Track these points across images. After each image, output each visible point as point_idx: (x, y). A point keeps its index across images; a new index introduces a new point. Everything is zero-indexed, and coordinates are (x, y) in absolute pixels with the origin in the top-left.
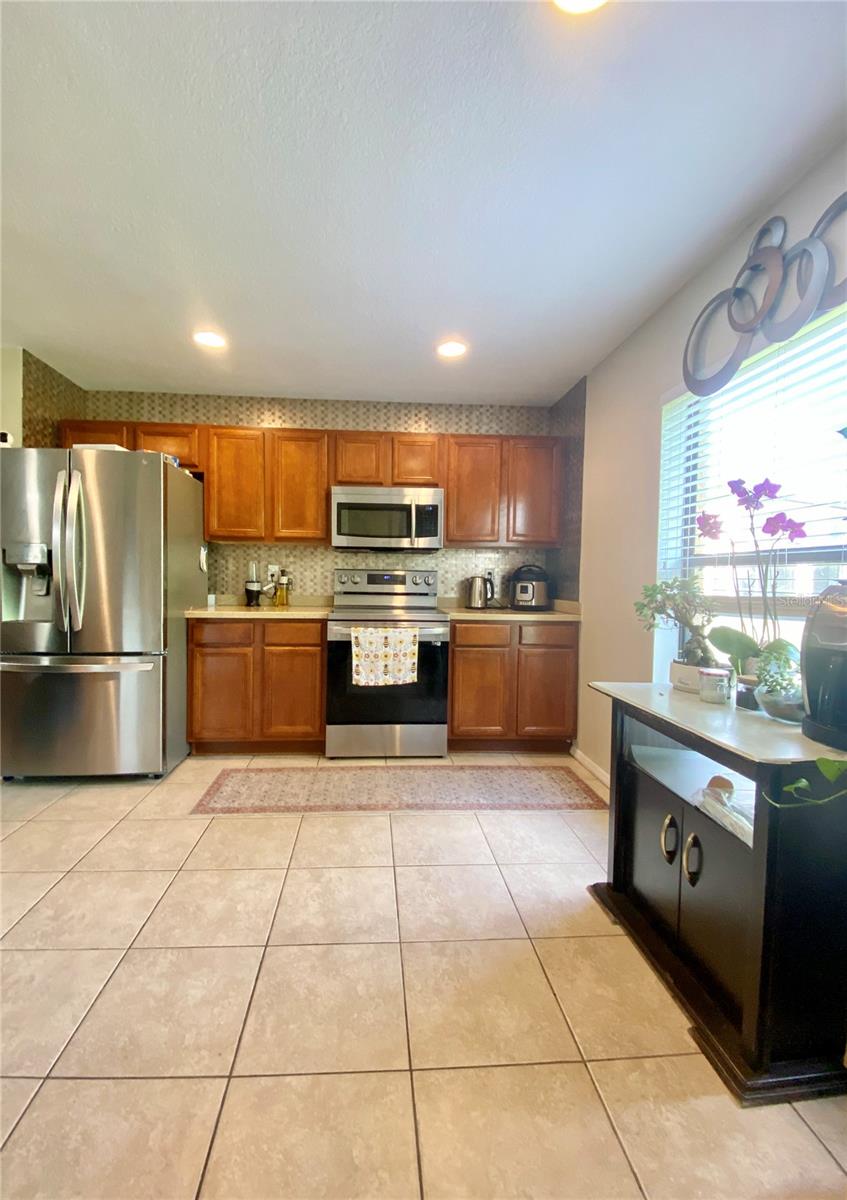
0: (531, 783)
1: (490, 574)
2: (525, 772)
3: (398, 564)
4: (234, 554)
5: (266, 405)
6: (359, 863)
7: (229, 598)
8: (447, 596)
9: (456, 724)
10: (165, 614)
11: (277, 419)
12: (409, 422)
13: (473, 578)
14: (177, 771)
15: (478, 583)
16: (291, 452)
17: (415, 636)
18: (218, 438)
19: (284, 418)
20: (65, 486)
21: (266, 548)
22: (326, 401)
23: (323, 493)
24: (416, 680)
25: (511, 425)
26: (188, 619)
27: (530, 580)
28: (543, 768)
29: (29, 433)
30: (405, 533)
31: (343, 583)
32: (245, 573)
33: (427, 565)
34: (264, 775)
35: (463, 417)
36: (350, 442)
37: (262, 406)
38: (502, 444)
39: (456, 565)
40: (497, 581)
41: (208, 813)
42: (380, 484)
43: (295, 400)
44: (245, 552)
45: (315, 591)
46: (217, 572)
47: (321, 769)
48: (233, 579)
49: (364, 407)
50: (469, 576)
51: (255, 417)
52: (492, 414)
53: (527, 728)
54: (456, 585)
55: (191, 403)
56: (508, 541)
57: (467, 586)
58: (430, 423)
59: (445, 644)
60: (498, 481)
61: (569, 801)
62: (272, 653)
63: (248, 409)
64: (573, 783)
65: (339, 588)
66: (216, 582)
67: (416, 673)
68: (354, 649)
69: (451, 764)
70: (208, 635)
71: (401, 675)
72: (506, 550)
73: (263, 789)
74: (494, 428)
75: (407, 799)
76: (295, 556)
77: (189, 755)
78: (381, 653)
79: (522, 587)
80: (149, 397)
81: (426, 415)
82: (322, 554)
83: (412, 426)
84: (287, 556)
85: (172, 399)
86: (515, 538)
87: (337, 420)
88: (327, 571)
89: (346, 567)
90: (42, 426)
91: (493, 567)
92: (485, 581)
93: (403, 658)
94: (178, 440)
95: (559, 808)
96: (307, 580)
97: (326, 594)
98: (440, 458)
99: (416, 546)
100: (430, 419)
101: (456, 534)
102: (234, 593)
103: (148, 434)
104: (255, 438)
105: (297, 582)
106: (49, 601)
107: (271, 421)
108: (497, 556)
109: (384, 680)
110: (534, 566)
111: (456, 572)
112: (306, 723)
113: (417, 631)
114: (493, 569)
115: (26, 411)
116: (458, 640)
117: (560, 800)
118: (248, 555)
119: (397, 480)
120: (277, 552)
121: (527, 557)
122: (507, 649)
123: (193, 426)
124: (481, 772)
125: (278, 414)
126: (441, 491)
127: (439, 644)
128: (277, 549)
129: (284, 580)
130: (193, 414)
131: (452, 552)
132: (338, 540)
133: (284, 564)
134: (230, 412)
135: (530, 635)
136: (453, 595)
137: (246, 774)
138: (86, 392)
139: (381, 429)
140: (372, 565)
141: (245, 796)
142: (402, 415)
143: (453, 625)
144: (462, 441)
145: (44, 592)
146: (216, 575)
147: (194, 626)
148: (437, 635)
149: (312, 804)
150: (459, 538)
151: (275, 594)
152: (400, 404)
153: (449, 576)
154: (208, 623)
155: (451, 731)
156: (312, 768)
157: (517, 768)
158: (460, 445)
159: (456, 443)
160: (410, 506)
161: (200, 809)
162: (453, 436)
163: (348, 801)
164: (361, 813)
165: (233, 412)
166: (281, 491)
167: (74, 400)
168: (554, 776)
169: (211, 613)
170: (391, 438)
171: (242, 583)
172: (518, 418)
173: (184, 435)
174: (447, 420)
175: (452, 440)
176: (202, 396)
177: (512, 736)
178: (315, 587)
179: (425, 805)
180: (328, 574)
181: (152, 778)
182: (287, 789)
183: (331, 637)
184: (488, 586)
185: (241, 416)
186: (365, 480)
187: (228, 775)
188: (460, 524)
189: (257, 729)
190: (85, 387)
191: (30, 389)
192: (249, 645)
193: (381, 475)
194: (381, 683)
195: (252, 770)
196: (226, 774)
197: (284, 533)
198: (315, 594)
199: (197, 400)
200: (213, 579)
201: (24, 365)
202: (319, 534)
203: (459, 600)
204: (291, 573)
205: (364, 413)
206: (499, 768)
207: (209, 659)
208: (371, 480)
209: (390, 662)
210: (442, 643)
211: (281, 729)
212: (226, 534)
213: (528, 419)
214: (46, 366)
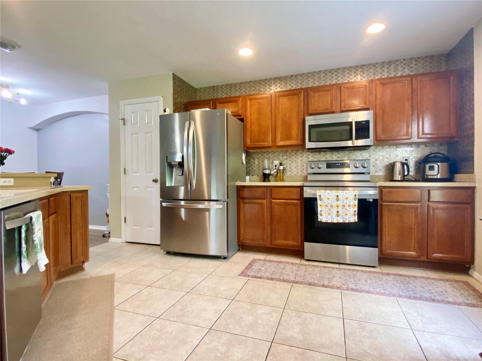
0: (437, 287)
1: (406, 160)
2: (434, 281)
3: (345, 157)
4: (257, 156)
5: (273, 82)
6: (322, 313)
7: (255, 177)
8: (376, 174)
9: (384, 247)
10: (227, 184)
11: (278, 87)
12: (351, 77)
13: (394, 163)
14: (233, 257)
15: (398, 166)
16: (285, 102)
17: (356, 195)
18: (250, 100)
19: (281, 86)
20: (188, 128)
21: (273, 153)
22: (303, 74)
23: (301, 121)
24: (357, 221)
25: (418, 68)
26: (237, 186)
27: (436, 162)
28: (447, 280)
29: (176, 109)
30: (349, 138)
31: (313, 168)
32: (262, 165)
33: (363, 156)
34: (272, 264)
35: (385, 69)
36: (315, 93)
37: (271, 82)
38: (412, 81)
39: (383, 156)
40: (412, 165)
41: (246, 276)
42: (333, 112)
43: (287, 77)
44: (262, 155)
45: (297, 173)
46: (250, 165)
47: (302, 265)
48: (257, 169)
49: (324, 73)
50: (391, 162)
51: (267, 88)
52: (404, 64)
53: (434, 255)
54: (383, 168)
55: (238, 87)
56: (418, 138)
57: (391, 168)
58: (363, 75)
59: (375, 201)
60: (410, 102)
61: (467, 301)
62: (276, 204)
63: (264, 85)
64: (471, 291)
65: (310, 171)
66: (249, 170)
67: (357, 216)
68: (319, 202)
69: (381, 271)
70: (246, 194)
71: (347, 217)
72: (418, 144)
73: (272, 270)
74: (407, 72)
75: (351, 286)
76: (287, 156)
77: (238, 250)
78: (335, 204)
79: (429, 166)
80: (221, 87)
81: (361, 72)
82: (301, 153)
83: (352, 78)
84: (283, 156)
85: (231, 86)
86: (423, 136)
87: (309, 83)
88: (303, 163)
89: (314, 160)
90: (180, 105)
91: (409, 156)
92: (403, 164)
93: (348, 208)
94: (233, 104)
95: (459, 304)
96: (293, 168)
97: (303, 175)
98: (370, 93)
99: (355, 145)
100: (363, 73)
101: (382, 136)
102: (257, 175)
103: (220, 103)
104: (267, 98)
105: (288, 169)
106: (182, 177)
107: (275, 89)
108: (412, 149)
109: (337, 219)
110: (439, 153)
111: (383, 160)
112: (293, 240)
113: (357, 193)
114: (409, 157)
115: (174, 99)
116: (384, 198)
117: (460, 300)
118: (264, 156)
119: (343, 109)
120: (278, 154)
121: (433, 148)
122: (419, 204)
123: (239, 97)
124: (401, 278)
125: (278, 85)
126: (371, 112)
127: (371, 200)
128: (278, 153)
129: (281, 168)
130: (239, 92)
131: (380, 148)
132: (309, 145)
133: (281, 160)
134: (256, 88)
135: (436, 196)
136: (381, 173)
137: (264, 262)
138: (196, 89)
139: (334, 83)
140: (329, 159)
141: (263, 272)
142: (346, 74)
143: (381, 189)
144: (384, 82)
145: (181, 174)
146: (249, 167)
147: (240, 189)
148: (371, 195)
149: (297, 280)
150: (383, 139)
151: (277, 175)
152: (345, 68)
153: (378, 162)
154: (246, 188)
155: (381, 252)
156: (298, 264)
157: (427, 278)
158: (383, 84)
159: (381, 83)
160: (352, 122)
161: (243, 274)
162: (378, 80)
163: (317, 282)
164: (324, 289)
165: (257, 88)
166: (279, 123)
167: (192, 93)
168: (455, 285)
169: (247, 183)
170: (339, 87)
171: (261, 170)
172: (423, 64)
173: (236, 102)
174: (374, 72)
175: (377, 82)
176: (243, 82)
177: (424, 258)
178: (297, 171)
179: (363, 290)
180: (305, 164)
181: (223, 259)
182: (284, 271)
183: (305, 196)
184: (405, 167)
185: (261, 89)
186: (324, 111)
187: (256, 261)
188: (384, 130)
189: (269, 241)
190: (196, 87)
191: (176, 90)
192: (264, 199)
193: (333, 108)
194: (335, 221)
195: (267, 261)
196: (254, 261)
197: (281, 143)
198: (297, 175)
199: (241, 85)
200: (248, 169)
201: (173, 79)
202: (299, 142)
203: (385, 176)
204: (285, 164)
205: (324, 77)
206: (414, 277)
207: (247, 205)
208: (328, 111)
209: (340, 210)
210: (373, 200)
211: (281, 242)
212: (254, 146)
213: (431, 63)
214: (181, 79)
